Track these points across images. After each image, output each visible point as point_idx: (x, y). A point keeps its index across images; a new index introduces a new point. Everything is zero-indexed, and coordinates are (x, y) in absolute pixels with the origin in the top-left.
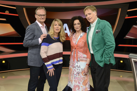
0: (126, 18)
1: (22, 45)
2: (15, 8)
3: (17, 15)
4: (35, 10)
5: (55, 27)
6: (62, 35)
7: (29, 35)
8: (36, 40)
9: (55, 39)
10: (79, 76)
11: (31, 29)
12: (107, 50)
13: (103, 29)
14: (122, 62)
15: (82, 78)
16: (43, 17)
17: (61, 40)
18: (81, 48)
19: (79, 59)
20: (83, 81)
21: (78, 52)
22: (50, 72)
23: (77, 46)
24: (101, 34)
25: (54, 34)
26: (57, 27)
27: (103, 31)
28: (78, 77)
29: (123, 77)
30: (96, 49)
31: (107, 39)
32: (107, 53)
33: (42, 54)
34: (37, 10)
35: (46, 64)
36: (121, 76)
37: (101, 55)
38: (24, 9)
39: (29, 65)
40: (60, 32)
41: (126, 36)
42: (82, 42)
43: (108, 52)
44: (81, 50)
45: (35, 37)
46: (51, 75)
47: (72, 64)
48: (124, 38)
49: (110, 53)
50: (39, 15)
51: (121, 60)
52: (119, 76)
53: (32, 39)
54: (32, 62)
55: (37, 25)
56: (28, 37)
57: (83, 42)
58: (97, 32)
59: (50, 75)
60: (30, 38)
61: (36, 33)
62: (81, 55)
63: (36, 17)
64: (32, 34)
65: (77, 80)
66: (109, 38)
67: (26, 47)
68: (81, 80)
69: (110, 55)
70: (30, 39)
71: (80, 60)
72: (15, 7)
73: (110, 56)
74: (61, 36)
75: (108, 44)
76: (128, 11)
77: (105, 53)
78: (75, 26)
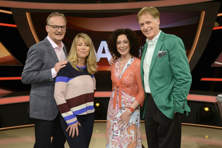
0: (214, 29)
1: (20, 80)
2: (10, 13)
3: (15, 26)
4: (47, 18)
5: (79, 47)
6: (91, 63)
7: (34, 61)
8: (47, 71)
9: (79, 68)
10: (122, 135)
11: (37, 52)
12: (178, 87)
13: (172, 49)
14: (207, 109)
15: (127, 138)
16: (60, 30)
17: (89, 70)
18: (128, 86)
19: (123, 106)
20: (128, 144)
21: (123, 93)
22: (71, 129)
23: (121, 83)
24: (166, 58)
25: (77, 61)
26: (83, 48)
27: (171, 53)
28: (120, 137)
29: (209, 137)
30: (157, 86)
31: (179, 67)
32: (179, 93)
33: (58, 97)
34: (50, 17)
35: (64, 115)
36: (207, 137)
37: (166, 97)
38: (28, 15)
39: (31, 116)
40: (87, 57)
41: (216, 63)
42: (128, 75)
43: (182, 91)
44: (128, 89)
45: (44, 66)
46: (73, 136)
47: (110, 114)
48: (212, 66)
49: (184, 94)
50: (53, 26)
51: (206, 107)
52: (203, 136)
53: (38, 70)
54: (37, 111)
55: (49, 44)
56: (32, 65)
57: (131, 75)
58: (160, 55)
59: (70, 134)
60: (35, 68)
61: (47, 59)
62: (127, 99)
63: (48, 29)
64: (40, 60)
65: (117, 141)
66: (183, 67)
67: (27, 83)
68: (126, 141)
69: (184, 97)
70: (34, 70)
71: (126, 107)
72: (10, 11)
73: (184, 99)
74: (89, 65)
75: (180, 78)
76: (219, 15)
77: (174, 93)
78: (118, 46)
